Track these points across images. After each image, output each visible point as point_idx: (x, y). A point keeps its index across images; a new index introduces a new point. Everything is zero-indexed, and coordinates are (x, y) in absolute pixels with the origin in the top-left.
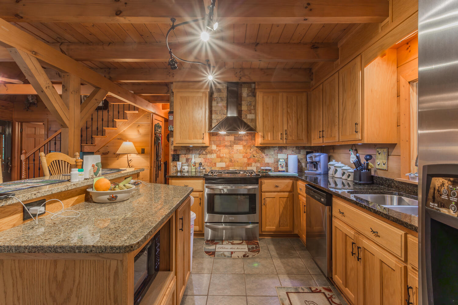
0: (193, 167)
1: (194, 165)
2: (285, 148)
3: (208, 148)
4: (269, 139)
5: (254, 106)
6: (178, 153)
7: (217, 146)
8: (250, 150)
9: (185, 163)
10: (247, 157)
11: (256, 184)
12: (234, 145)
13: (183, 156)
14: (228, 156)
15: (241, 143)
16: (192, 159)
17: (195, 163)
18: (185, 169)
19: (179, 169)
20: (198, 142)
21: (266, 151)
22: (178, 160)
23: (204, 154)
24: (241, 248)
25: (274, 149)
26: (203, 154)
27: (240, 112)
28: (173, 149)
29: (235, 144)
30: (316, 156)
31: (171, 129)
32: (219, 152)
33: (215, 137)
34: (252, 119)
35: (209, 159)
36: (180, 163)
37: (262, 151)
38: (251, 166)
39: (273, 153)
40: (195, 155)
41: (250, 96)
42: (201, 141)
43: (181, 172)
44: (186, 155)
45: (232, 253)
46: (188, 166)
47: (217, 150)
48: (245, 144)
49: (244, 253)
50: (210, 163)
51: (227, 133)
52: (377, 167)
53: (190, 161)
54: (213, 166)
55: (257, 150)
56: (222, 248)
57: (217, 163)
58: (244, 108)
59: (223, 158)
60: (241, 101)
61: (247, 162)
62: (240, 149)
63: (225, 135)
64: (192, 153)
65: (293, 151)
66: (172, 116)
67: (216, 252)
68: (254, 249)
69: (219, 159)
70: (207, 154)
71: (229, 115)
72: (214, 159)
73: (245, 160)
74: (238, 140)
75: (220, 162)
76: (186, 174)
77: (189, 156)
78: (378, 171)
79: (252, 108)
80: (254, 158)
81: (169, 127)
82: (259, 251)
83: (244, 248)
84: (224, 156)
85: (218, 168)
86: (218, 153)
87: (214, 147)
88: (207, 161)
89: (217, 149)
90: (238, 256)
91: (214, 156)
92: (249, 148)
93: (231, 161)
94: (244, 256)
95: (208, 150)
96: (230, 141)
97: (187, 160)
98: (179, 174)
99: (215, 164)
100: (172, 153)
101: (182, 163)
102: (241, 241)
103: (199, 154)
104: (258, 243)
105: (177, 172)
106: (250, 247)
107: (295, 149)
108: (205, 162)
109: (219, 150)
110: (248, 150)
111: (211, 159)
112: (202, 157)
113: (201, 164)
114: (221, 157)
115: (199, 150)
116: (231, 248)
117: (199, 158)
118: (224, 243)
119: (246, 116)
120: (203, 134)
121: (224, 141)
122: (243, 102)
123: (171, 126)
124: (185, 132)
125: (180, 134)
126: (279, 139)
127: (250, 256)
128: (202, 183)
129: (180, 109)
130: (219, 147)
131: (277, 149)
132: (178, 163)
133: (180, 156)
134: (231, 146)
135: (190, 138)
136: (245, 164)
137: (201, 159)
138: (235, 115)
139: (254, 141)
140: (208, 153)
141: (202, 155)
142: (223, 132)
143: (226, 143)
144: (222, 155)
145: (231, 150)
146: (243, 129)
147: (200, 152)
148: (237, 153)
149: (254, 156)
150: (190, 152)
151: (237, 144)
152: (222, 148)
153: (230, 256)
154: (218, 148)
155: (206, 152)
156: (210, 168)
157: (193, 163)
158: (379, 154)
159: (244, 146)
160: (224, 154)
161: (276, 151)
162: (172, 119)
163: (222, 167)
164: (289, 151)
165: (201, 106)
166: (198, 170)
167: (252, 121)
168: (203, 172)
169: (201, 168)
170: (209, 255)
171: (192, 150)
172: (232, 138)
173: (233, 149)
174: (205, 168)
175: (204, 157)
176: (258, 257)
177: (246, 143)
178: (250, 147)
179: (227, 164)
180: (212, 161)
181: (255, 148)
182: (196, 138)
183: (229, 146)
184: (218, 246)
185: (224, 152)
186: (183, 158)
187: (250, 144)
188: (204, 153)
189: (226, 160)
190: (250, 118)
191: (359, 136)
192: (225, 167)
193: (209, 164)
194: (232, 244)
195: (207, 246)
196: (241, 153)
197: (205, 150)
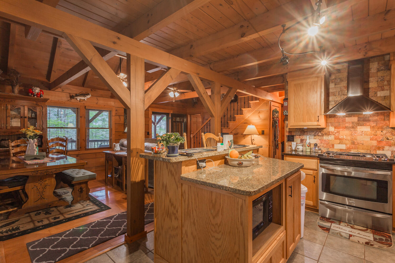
0: (307, 147)
1: (308, 145)
3: (324, 130)
5: (388, 81)
6: (292, 134)
7: (335, 128)
8: (382, 131)
9: (299, 143)
10: (376, 140)
11: (388, 170)
12: (358, 127)
13: (298, 137)
14: (349, 138)
15: (368, 124)
16: (306, 140)
17: (310, 144)
18: (299, 149)
19: (294, 148)
20: (313, 124)
22: (293, 141)
23: (320, 136)
24: (363, 235)
26: (319, 136)
27: (366, 91)
28: (288, 131)
29: (358, 125)
31: (286, 113)
32: (337, 134)
33: (333, 119)
34: (385, 96)
35: (325, 140)
36: (295, 143)
38: (383, 150)
40: (310, 136)
41: (382, 70)
42: (316, 123)
43: (295, 151)
44: (300, 136)
45: (350, 236)
46: (302, 146)
47: (335, 132)
48: (373, 124)
49: (367, 241)
50: (327, 144)
51: (346, 114)
53: (304, 141)
54: (330, 148)
55: (393, 131)
56: (338, 228)
57: (335, 145)
58: (373, 84)
59: (343, 139)
60: (368, 77)
61: (376, 145)
62: (367, 130)
63: (344, 117)
64: (307, 135)
66: (287, 103)
67: (331, 229)
68: (383, 241)
69: (338, 141)
70: (323, 136)
71: (351, 95)
72: (331, 140)
73: (375, 143)
74: (364, 121)
75: (339, 143)
76: (301, 153)
77: (304, 137)
79: (386, 83)
80: (387, 140)
81: (284, 112)
82: (390, 245)
83: (369, 236)
84: (345, 138)
85: (336, 149)
87: (331, 129)
88: (323, 142)
89: (335, 130)
90: (358, 241)
91: (331, 138)
92: (380, 129)
93: (353, 143)
94: (367, 243)
95: (324, 132)
96: (353, 123)
97: (302, 141)
98: (294, 153)
99: (333, 145)
100: (288, 134)
101: (297, 143)
102: (366, 229)
103: (315, 136)
104: (390, 237)
105: (292, 151)
106: (378, 237)
108: (321, 143)
109: (338, 132)
110: (379, 132)
111: (328, 140)
112: (318, 138)
113: (317, 145)
114: (340, 139)
115: (315, 132)
116: (349, 231)
117: (314, 139)
118: (341, 224)
119: (376, 93)
120: (318, 116)
121: (344, 123)
122: (371, 79)
123: (286, 111)
124: (299, 115)
125: (294, 118)
127: (375, 246)
128: (317, 162)
129: (294, 96)
130: (338, 128)
132: (293, 143)
133: (295, 137)
134: (353, 127)
135: (303, 121)
136: (374, 147)
137: (316, 140)
138: (359, 94)
139: (387, 122)
140: (324, 134)
141: (317, 137)
142: (341, 114)
143: (347, 125)
144: (341, 137)
145: (354, 132)
146: (369, 108)
147: (315, 133)
148: (362, 135)
149: (388, 139)
150: (305, 134)
151: (361, 126)
152: (341, 130)
153: (348, 238)
154: (336, 130)
155: (322, 134)
156: (326, 149)
157: (308, 144)
159: (372, 128)
160: (345, 136)
162: (287, 105)
163: (342, 149)
165: (316, 90)
166: (313, 150)
167: (384, 98)
168: (318, 152)
169: (317, 148)
170: (324, 230)
171: (306, 131)
172: (355, 119)
173: (356, 130)
174: (320, 149)
175: (320, 139)
176: (387, 251)
177: (375, 124)
178: (382, 129)
179: (348, 146)
180: (329, 143)
181: (390, 129)
182: (311, 120)
183: (351, 128)
184: (333, 225)
185: (345, 134)
186: (297, 139)
187: (381, 125)
188: (320, 134)
189: (347, 142)
190: (382, 95)
192: (345, 149)
193: (325, 145)
194: (352, 227)
195: (322, 222)
196: (367, 135)
197: (321, 132)
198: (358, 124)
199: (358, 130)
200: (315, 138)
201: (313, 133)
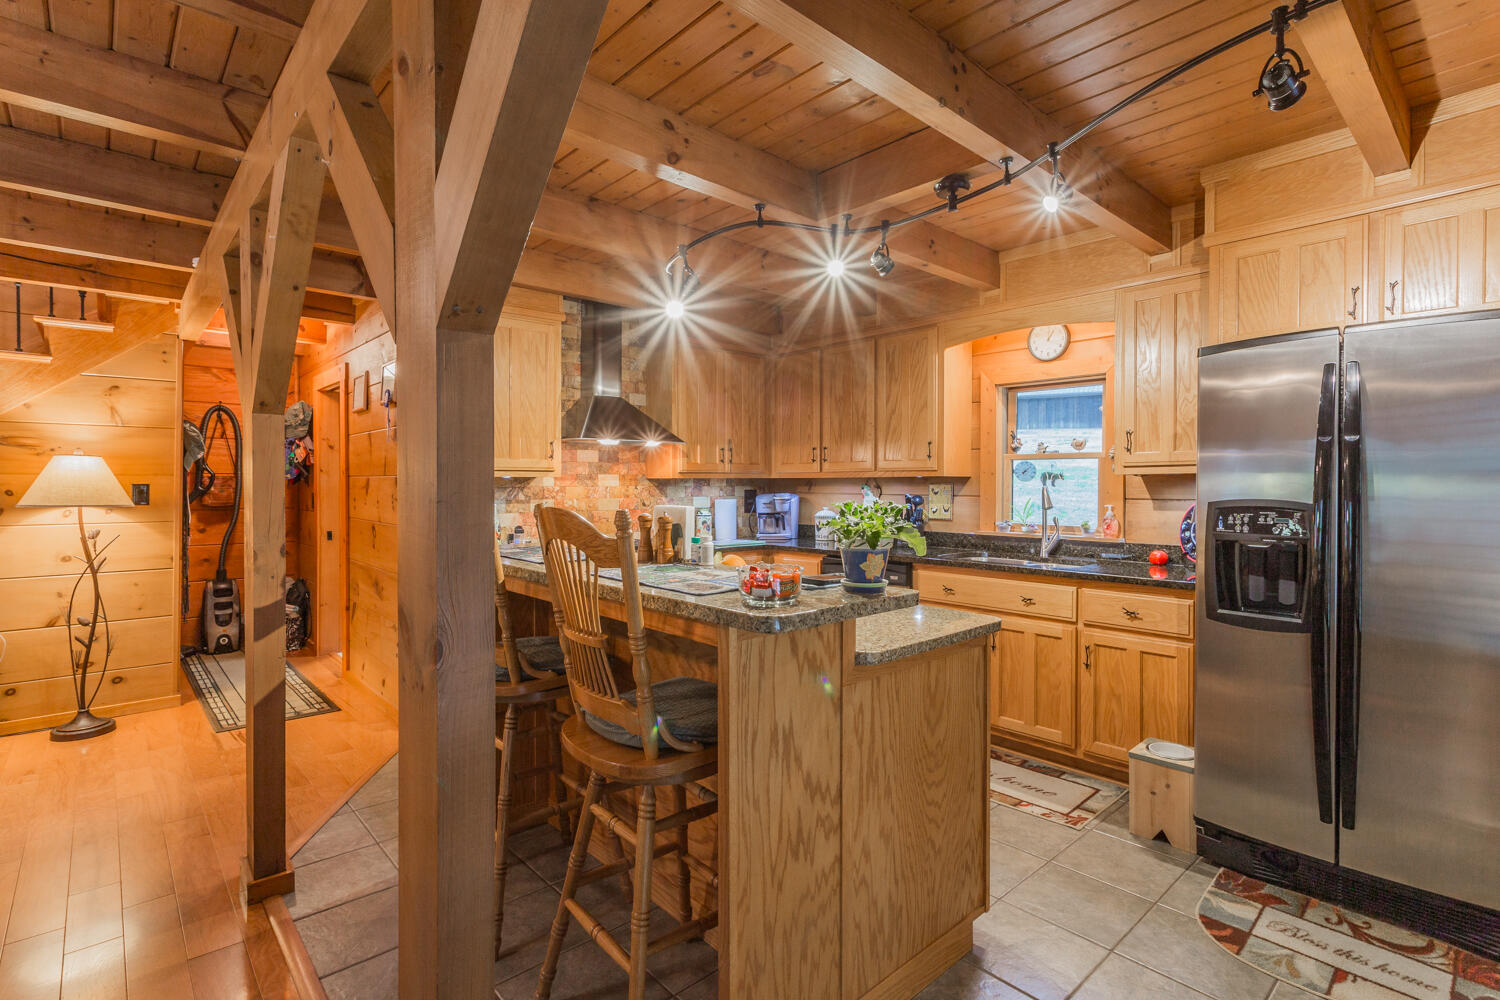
2: (707, 482)
3: (532, 484)
4: (699, 461)
7: (554, 478)
8: (635, 487)
12: (600, 476)
14: (583, 506)
15: (616, 469)
21: (670, 490)
23: (522, 502)
25: (687, 485)
26: (518, 502)
29: (600, 473)
30: (784, 501)
32: (559, 494)
37: (661, 490)
39: (683, 495)
47: (557, 488)
48: (624, 471)
51: (620, 443)
52: (931, 516)
55: (650, 485)
62: (613, 485)
65: (721, 490)
70: (527, 502)
74: (608, 460)
78: (931, 523)
79: (640, 376)
80: (643, 508)
84: (575, 505)
86: (558, 498)
87: (548, 481)
89: (555, 484)
92: (633, 482)
96: (590, 465)
107: (724, 484)
109: (563, 489)
110: (631, 489)
117: (507, 512)
120: (551, 443)
121: (574, 465)
126: (718, 461)
131: (691, 484)
134: (590, 478)
137: (514, 515)
138: (617, 393)
139: (643, 464)
142: (608, 441)
143: (579, 470)
144: (567, 503)
145: (592, 488)
146: (653, 435)
147: (508, 495)
148: (606, 497)
149: (644, 505)
151: (605, 473)
152: (568, 483)
154: (558, 483)
155: (527, 496)
158: (936, 493)
159: (623, 478)
160: (575, 501)
161: (690, 490)
164: (714, 491)
172: (592, 456)
173: (595, 485)
175: (521, 511)
178: (635, 480)
181: (647, 483)
183: (586, 478)
185: (574, 495)
187: (635, 472)
188: (521, 497)
191: (932, 464)
196: (615, 497)
197: (525, 490)
198: (601, 470)
199: (599, 483)
200: (509, 509)
201: (504, 495)
